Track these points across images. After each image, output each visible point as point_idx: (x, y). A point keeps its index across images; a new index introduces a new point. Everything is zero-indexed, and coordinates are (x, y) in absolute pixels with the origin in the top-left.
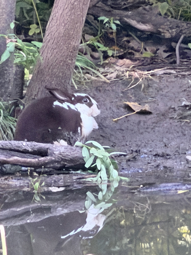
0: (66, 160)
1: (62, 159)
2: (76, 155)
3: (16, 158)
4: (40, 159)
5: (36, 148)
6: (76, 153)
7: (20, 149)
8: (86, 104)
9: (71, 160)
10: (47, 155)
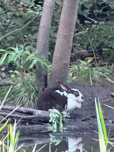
0: (41, 118)
1: (39, 117)
2: (46, 116)
3: (17, 115)
4: (28, 116)
5: (27, 111)
6: (46, 115)
7: (19, 111)
8: (75, 95)
9: (43, 118)
10: (32, 115)
